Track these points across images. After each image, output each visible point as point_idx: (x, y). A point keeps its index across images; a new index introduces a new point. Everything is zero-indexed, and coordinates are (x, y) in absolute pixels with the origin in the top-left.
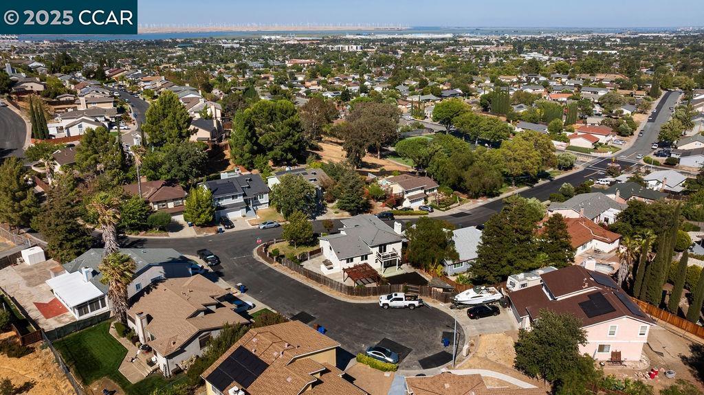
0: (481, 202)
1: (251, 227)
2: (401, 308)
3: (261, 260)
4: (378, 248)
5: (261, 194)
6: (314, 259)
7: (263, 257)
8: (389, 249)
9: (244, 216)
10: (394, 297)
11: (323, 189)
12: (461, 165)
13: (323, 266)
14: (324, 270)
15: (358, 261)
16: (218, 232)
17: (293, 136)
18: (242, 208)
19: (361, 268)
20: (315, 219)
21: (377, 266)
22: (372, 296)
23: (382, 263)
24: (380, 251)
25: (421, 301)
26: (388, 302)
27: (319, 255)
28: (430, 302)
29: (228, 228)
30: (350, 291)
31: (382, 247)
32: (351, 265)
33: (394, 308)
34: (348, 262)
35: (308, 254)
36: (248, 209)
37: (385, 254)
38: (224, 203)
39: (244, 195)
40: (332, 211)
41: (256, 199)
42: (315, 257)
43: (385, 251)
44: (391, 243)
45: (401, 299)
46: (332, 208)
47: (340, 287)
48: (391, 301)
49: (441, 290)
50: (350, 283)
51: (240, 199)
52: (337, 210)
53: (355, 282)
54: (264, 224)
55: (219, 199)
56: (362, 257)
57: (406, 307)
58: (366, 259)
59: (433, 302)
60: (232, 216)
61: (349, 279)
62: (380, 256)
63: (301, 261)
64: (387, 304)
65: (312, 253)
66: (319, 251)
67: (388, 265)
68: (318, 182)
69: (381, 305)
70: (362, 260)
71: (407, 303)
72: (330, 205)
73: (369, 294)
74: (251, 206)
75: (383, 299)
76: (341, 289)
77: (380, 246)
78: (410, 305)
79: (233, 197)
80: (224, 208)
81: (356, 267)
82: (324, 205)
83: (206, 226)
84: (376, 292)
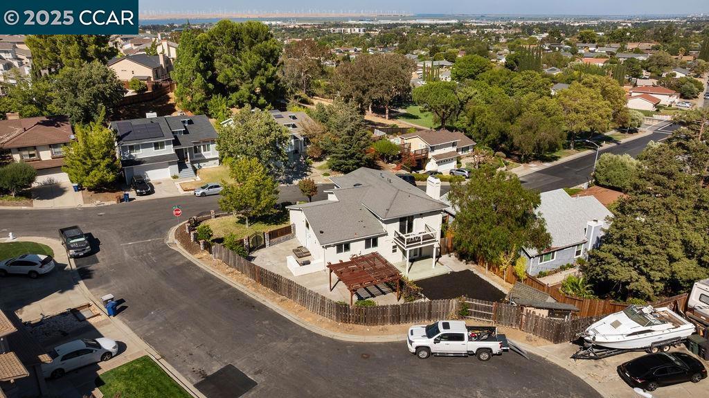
0: (535, 167)
1: (182, 193)
2: (457, 356)
3: (179, 247)
4: (398, 224)
5: (207, 143)
6: (277, 246)
7: (182, 242)
8: (419, 226)
9: (175, 177)
10: (442, 331)
11: (307, 141)
12: (506, 116)
13: (292, 261)
14: (292, 269)
15: (358, 249)
16: (122, 200)
17: (266, 70)
18: (170, 164)
19: (366, 263)
20: (291, 183)
21: (396, 259)
22: (389, 326)
23: (404, 252)
24: (402, 229)
25: (502, 338)
26: (429, 342)
27: (287, 239)
28: (522, 341)
29: (141, 194)
30: (342, 313)
31: (406, 223)
32: (346, 257)
33: (443, 355)
34: (339, 250)
35: (267, 236)
36: (182, 166)
37: (412, 236)
38: (140, 154)
39: (176, 142)
40: (319, 172)
41: (196, 150)
42: (279, 242)
43: (410, 230)
44: (421, 215)
45: (459, 337)
46: (320, 168)
47: (321, 305)
48: (436, 341)
49: (545, 313)
50: (342, 294)
51: (169, 150)
52: (328, 171)
53: (354, 291)
54: (203, 188)
55: (132, 148)
56: (368, 240)
57: (470, 354)
58: (375, 244)
59: (528, 339)
60: (153, 176)
61: (342, 285)
62: (402, 239)
63: (252, 250)
64: (427, 348)
65: (273, 235)
66: (288, 230)
67: (417, 256)
68: (300, 128)
69: (413, 350)
70: (367, 246)
71: (474, 346)
72: (316, 164)
73: (384, 321)
74: (188, 163)
75: (417, 336)
76: (322, 309)
77: (402, 220)
78: (480, 350)
79: (157, 146)
80: (140, 162)
81: (355, 260)
82: (308, 164)
83: (105, 191)
84: (399, 316)
